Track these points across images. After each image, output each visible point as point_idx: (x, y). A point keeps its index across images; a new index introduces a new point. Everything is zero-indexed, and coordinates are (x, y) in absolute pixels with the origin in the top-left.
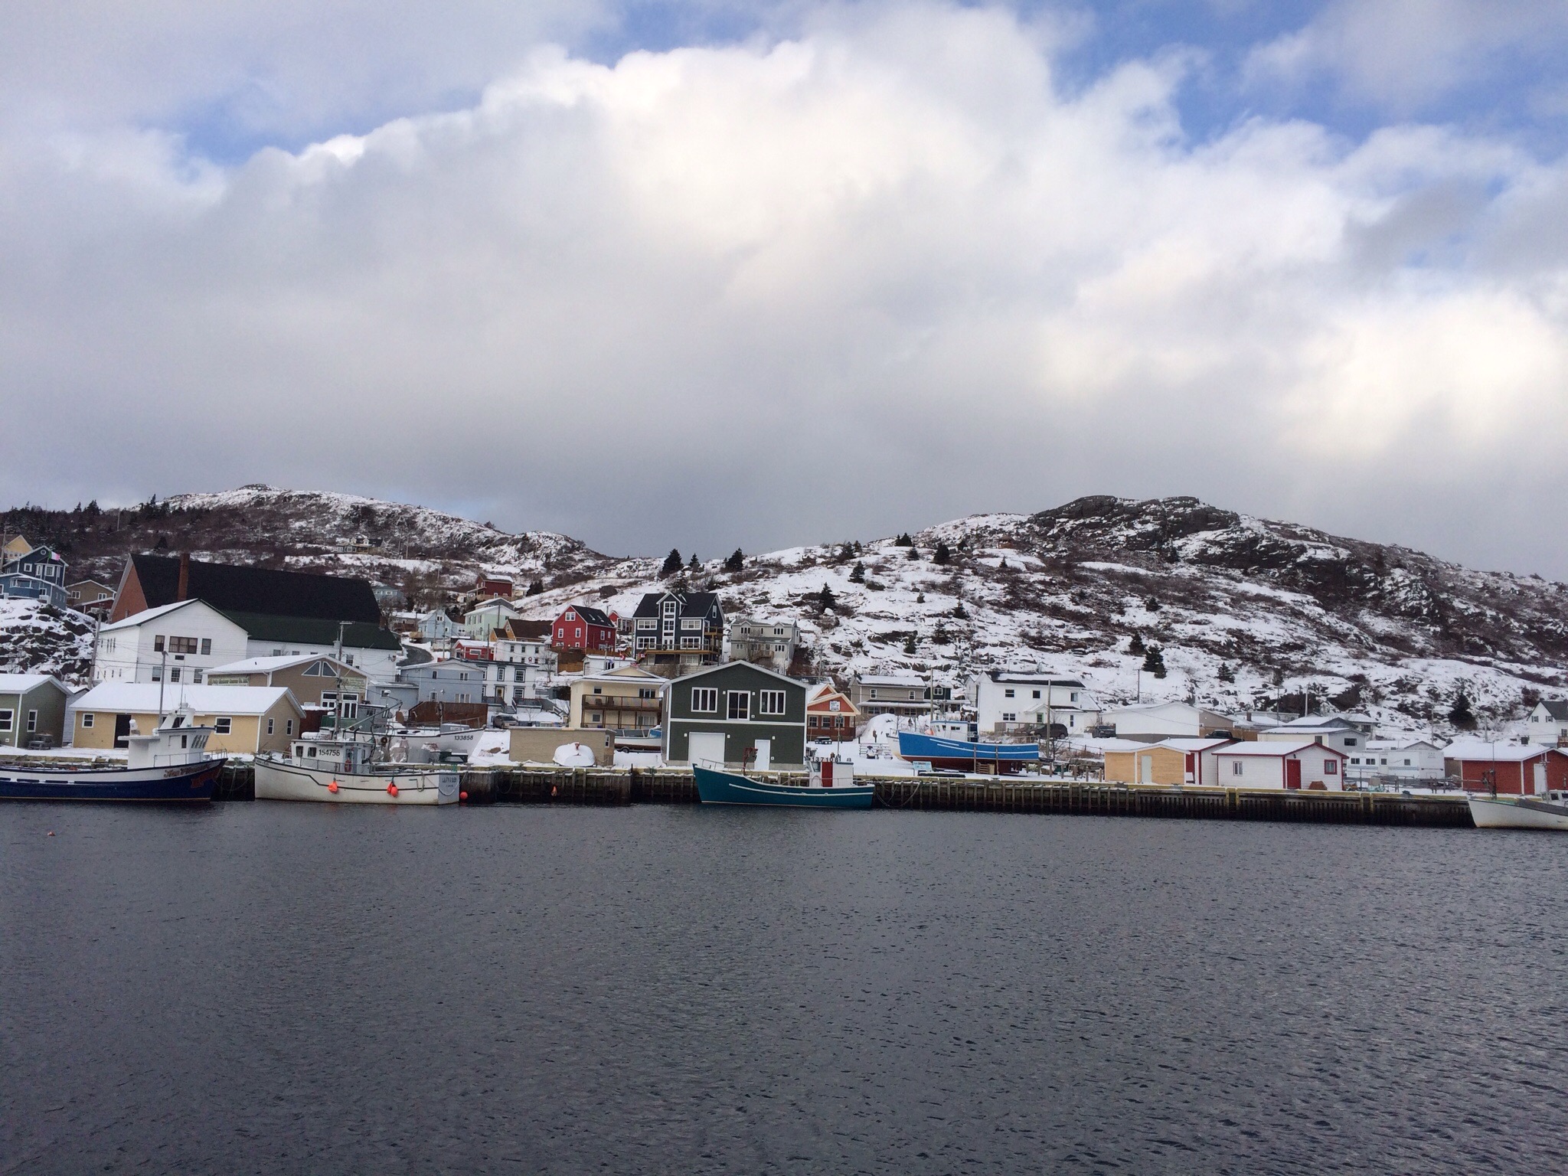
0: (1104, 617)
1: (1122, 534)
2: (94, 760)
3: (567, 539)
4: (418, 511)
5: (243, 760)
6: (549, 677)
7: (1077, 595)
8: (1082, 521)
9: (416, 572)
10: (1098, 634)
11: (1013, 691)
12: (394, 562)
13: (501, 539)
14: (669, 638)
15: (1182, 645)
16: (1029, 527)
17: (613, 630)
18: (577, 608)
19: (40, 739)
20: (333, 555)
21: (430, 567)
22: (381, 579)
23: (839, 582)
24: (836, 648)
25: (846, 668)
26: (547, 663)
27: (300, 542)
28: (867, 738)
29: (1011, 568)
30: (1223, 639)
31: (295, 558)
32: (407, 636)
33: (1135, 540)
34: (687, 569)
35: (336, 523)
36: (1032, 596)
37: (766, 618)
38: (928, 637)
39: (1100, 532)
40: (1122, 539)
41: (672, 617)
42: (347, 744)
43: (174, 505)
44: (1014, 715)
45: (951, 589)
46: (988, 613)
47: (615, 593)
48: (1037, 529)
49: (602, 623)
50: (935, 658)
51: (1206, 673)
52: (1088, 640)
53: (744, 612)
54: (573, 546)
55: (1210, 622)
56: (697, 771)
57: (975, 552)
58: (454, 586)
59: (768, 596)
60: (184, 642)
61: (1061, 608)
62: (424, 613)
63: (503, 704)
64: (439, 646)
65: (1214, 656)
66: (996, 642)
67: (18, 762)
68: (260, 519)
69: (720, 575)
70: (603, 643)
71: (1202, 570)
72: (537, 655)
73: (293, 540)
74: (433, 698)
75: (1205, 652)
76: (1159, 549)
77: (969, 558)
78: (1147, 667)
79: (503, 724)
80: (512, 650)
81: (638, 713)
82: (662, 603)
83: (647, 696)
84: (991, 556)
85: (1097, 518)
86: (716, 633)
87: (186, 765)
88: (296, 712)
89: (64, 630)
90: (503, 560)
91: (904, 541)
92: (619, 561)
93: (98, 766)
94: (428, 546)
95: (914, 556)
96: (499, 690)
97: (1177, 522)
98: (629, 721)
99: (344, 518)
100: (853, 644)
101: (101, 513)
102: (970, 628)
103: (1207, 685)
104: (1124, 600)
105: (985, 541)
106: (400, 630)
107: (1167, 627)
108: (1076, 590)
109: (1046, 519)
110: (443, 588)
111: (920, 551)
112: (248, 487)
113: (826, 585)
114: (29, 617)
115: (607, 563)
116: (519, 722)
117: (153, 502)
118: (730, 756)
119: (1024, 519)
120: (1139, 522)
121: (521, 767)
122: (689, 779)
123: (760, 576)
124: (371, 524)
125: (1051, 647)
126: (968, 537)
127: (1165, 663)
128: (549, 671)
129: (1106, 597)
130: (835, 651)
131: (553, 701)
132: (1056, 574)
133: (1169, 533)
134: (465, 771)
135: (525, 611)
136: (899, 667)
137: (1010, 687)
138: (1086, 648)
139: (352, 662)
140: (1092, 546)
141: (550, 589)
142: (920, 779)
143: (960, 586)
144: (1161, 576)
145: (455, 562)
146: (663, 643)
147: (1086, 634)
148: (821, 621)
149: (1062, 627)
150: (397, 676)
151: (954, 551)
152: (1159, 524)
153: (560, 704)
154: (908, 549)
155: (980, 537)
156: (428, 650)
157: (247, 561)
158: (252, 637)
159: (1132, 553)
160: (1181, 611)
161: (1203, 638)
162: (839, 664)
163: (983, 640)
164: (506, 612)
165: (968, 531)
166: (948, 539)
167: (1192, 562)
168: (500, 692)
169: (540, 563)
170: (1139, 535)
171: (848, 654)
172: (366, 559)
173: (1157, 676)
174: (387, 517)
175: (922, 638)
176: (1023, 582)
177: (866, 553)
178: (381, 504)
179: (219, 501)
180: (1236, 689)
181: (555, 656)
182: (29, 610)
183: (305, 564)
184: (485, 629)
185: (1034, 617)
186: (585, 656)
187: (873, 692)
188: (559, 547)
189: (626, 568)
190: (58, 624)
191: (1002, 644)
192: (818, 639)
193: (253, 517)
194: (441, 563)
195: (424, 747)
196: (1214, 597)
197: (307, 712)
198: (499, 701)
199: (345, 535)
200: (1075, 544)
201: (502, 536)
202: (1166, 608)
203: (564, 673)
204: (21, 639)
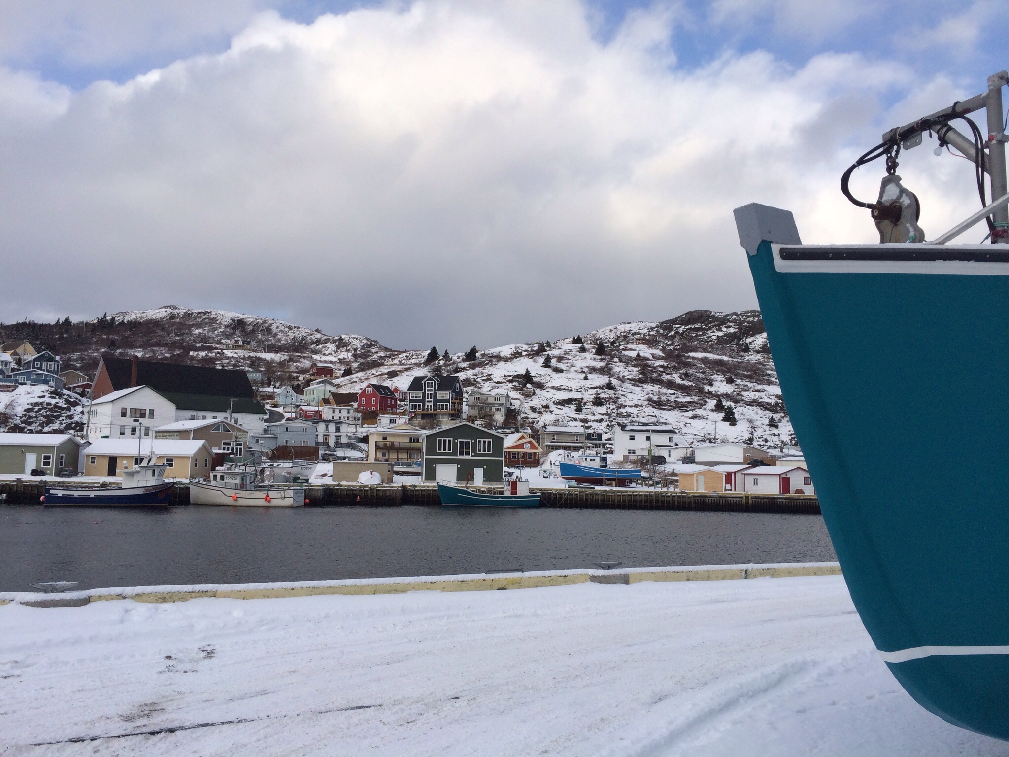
0: (699, 388)
1: (715, 334)
2: (101, 483)
3: (367, 339)
4: (273, 322)
5: (183, 482)
6: (356, 429)
7: (684, 374)
8: (689, 326)
9: (273, 361)
10: (696, 398)
11: (634, 436)
12: (259, 355)
13: (326, 339)
14: (429, 404)
15: (747, 405)
16: (656, 330)
17: (395, 399)
18: (373, 386)
19: (66, 471)
20: (220, 351)
21: (281, 358)
22: (250, 366)
23: (535, 367)
24: (533, 409)
25: (539, 422)
26: (355, 420)
27: (199, 342)
28: (547, 466)
29: (643, 357)
30: (773, 401)
31: (196, 353)
32: (268, 403)
33: (723, 338)
34: (441, 360)
35: (221, 330)
36: (655, 375)
37: (490, 391)
38: (590, 402)
39: (701, 333)
40: (714, 337)
41: (431, 390)
42: (241, 473)
43: (119, 319)
44: (634, 451)
45: (605, 371)
46: (628, 386)
47: (397, 375)
48: (661, 331)
49: (389, 395)
50: (594, 415)
51: (761, 422)
52: (689, 402)
53: (476, 387)
54: (371, 343)
55: (765, 391)
56: (439, 486)
57: (621, 347)
58: (297, 370)
59: (492, 376)
60: (138, 411)
61: (673, 383)
62: (278, 388)
63: (329, 446)
64: (288, 409)
65: (767, 412)
66: (632, 404)
67: (59, 485)
68: (173, 328)
69: (462, 363)
70: (389, 406)
71: (764, 357)
72: (349, 415)
73: (194, 341)
74: (287, 443)
75: (761, 409)
76: (737, 344)
77: (617, 351)
78: (725, 419)
79: (328, 459)
80: (333, 412)
81: (409, 451)
82: (425, 382)
83: (414, 441)
84: (631, 350)
85: (699, 324)
86: (458, 401)
87: (156, 486)
88: (209, 453)
89: (65, 404)
90: (327, 353)
91: (577, 340)
92: (400, 353)
93: (104, 486)
94: (279, 344)
95: (583, 350)
96: (326, 437)
97: (749, 326)
98: (404, 456)
99: (227, 327)
100: (543, 406)
101: (72, 324)
102: (616, 396)
103: (762, 430)
104: (713, 377)
105: (629, 340)
106: (263, 399)
107: (739, 394)
108: (683, 371)
109: (667, 325)
110: (290, 372)
111: (587, 346)
112: (165, 307)
113: (527, 369)
114: (44, 396)
115: (392, 354)
116: (338, 457)
117: (105, 317)
118: (460, 477)
119: (654, 325)
120: (726, 327)
121: (339, 485)
122: (435, 491)
123: (487, 364)
124: (243, 331)
125: (666, 407)
126: (618, 337)
127: (736, 416)
128: (356, 425)
129: (701, 376)
130: (532, 411)
131: (358, 444)
132: (671, 361)
133: (744, 333)
134: (308, 488)
135: (341, 387)
136: (571, 421)
137: (632, 434)
138: (688, 407)
139: (237, 422)
140: (696, 342)
141: (357, 372)
142: (568, 490)
143: (611, 369)
144: (737, 362)
145: (297, 354)
146: (426, 407)
147: (688, 399)
148: (524, 392)
149: (674, 394)
150: (264, 430)
151: (608, 347)
152: (738, 328)
153: (363, 446)
154: (580, 345)
155: (626, 337)
156: (282, 412)
157: (166, 355)
158: (179, 407)
159: (721, 346)
160: (748, 384)
161: (760, 400)
162: (534, 419)
163: (624, 403)
164: (329, 388)
165: (619, 333)
166: (606, 338)
167: (758, 352)
168: (326, 439)
169: (350, 354)
170: (725, 335)
171: (540, 413)
172: (241, 353)
173: (731, 425)
174: (253, 326)
175: (586, 402)
176: (650, 366)
177: (554, 348)
178: (249, 318)
179: (147, 316)
180: (779, 432)
181: (359, 415)
182: (43, 392)
183: (202, 357)
184: (317, 399)
185: (656, 388)
186: (378, 415)
187: (553, 436)
188: (362, 344)
189: (404, 357)
190: (61, 401)
191: (636, 406)
192: (522, 403)
193: (169, 326)
194: (288, 355)
195: (284, 473)
196: (769, 375)
197: (216, 453)
198: (326, 444)
199: (227, 338)
200: (685, 341)
201: (326, 337)
202: (738, 381)
203: (365, 426)
204: (40, 410)
